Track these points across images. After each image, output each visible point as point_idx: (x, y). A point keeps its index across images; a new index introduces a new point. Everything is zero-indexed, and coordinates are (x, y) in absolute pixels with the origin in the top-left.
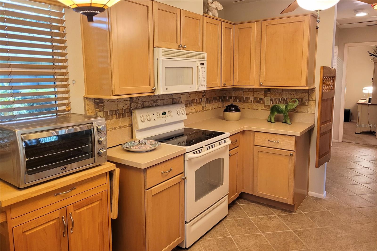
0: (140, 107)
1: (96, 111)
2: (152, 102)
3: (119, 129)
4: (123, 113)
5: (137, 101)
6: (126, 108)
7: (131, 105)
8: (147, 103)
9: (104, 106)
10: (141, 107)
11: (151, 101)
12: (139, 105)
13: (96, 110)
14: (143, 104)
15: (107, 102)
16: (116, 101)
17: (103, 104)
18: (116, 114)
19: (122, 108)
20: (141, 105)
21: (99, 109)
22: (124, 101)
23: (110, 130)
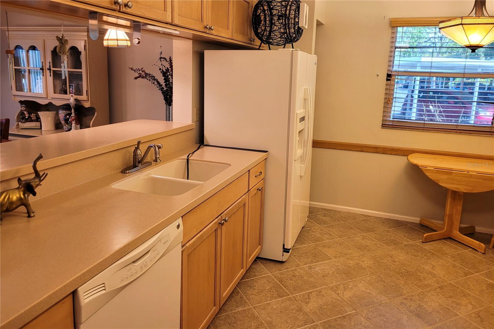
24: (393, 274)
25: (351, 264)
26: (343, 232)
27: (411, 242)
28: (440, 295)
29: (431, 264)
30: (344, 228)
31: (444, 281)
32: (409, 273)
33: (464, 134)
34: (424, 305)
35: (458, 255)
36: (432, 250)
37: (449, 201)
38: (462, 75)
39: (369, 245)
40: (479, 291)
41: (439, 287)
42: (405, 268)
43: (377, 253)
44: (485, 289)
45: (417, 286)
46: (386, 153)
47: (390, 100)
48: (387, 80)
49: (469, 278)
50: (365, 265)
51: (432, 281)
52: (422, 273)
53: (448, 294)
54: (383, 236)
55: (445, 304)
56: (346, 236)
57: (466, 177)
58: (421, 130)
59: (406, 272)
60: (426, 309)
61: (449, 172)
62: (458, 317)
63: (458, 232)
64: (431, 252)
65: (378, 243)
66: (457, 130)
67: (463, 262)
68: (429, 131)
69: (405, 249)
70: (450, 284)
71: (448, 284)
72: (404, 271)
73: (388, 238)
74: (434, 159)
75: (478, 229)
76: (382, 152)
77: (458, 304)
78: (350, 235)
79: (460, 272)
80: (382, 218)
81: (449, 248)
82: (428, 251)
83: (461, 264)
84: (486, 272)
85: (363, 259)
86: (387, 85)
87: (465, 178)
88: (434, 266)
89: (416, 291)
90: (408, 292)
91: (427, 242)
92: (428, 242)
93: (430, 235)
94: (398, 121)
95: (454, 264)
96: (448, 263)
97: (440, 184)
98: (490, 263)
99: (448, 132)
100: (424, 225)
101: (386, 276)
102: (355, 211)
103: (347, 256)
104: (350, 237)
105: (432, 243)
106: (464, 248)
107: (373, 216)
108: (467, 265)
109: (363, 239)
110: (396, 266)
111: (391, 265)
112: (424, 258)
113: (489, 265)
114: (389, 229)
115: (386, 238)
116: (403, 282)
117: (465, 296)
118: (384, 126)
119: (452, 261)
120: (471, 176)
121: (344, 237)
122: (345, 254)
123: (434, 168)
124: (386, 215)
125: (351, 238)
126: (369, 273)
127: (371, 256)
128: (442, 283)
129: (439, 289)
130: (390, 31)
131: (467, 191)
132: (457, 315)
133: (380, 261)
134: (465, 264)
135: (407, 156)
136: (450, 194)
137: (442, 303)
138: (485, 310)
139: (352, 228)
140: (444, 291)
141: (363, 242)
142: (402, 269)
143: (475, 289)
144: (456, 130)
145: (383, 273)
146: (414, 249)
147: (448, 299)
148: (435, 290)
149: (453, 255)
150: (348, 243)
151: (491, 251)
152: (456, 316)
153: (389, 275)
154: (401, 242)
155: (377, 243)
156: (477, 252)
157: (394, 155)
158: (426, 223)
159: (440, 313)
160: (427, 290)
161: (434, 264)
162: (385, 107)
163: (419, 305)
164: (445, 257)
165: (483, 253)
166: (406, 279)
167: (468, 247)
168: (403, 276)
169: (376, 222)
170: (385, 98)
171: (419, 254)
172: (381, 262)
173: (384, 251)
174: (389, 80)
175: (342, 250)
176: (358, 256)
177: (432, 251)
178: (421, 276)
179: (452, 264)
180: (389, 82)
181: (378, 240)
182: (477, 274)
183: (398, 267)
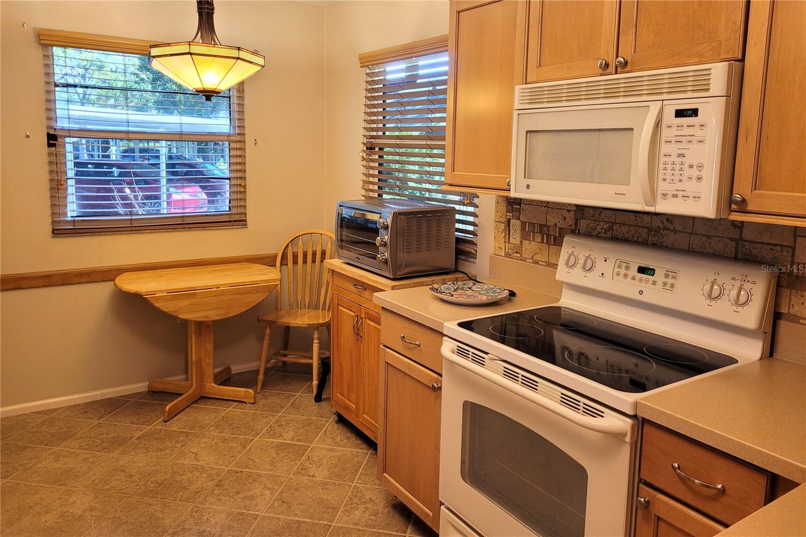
0: (602, 235)
1: (508, 217)
2: (644, 232)
3: (546, 266)
4: (557, 235)
5: (595, 218)
6: (565, 227)
7: (576, 224)
8: (624, 229)
9: (522, 211)
10: (604, 235)
11: (638, 226)
12: (598, 229)
13: (508, 214)
14: (611, 228)
15: (528, 204)
16: (545, 207)
17: (520, 207)
18: (541, 232)
19: (555, 224)
20: (605, 229)
21: (511, 215)
22: (561, 209)
23: (527, 261)
24: (138, 501)
25: (49, 522)
26: (7, 463)
27: (146, 428)
28: (222, 497)
29: (191, 452)
30: (5, 453)
31: (219, 471)
32: (162, 486)
33: (196, 229)
34: (205, 528)
35: (223, 420)
36: (184, 428)
37: (193, 340)
38: (178, 136)
39: (72, 467)
40: (270, 462)
41: (217, 485)
42: (153, 479)
43: (94, 474)
44: (274, 455)
45: (183, 502)
46: (69, 282)
47: (62, 183)
48: (50, 145)
49: (250, 449)
50: (78, 509)
51: (203, 480)
52: (184, 474)
53: (232, 490)
54: (94, 437)
55: (235, 509)
56: (18, 469)
57: (216, 296)
58: (128, 232)
59: (157, 485)
60: (212, 533)
61: (189, 294)
62: (259, 519)
63: (213, 384)
64: (184, 432)
65: (89, 456)
66: (186, 224)
67: (233, 428)
68: (141, 231)
69: (142, 445)
70: (229, 471)
71: (227, 474)
72: (152, 485)
73: (104, 438)
74: (159, 277)
75: (236, 369)
76: (60, 283)
77: (252, 498)
78: (27, 464)
79: (235, 445)
80: (78, 405)
81: (206, 415)
82: (179, 433)
83: (231, 432)
84: (267, 430)
85: (71, 500)
86: (50, 154)
87: (215, 298)
88: (196, 454)
89: (186, 511)
90: (174, 521)
91: (172, 418)
92: (174, 417)
93: (174, 405)
94: (82, 220)
95: (222, 438)
96: (214, 440)
97: (181, 316)
98: (267, 414)
99: (172, 230)
100: (157, 391)
101: (127, 510)
102: (20, 409)
103: (34, 510)
104: (28, 466)
105: (179, 416)
106: (226, 405)
107: (61, 408)
108: (239, 430)
109: (57, 460)
110: (136, 484)
111: (127, 486)
112: (176, 447)
113: (266, 417)
114: (99, 422)
115: (99, 439)
116: (160, 505)
117: (255, 481)
118: (57, 232)
119: (218, 434)
120: (223, 293)
121: (15, 473)
122: (30, 507)
123: (168, 293)
124: (86, 397)
125: (31, 469)
126: (93, 522)
127: (86, 486)
128: (218, 476)
129: (218, 488)
130: (39, 52)
131: (219, 317)
132: (255, 517)
133: (106, 487)
134: (236, 431)
135: (114, 280)
136: (193, 327)
137: (230, 508)
138: (286, 488)
139: (25, 448)
140: (224, 488)
141: (59, 466)
142: (148, 483)
143: (263, 462)
144: (183, 224)
145: (118, 509)
146: (156, 439)
147: (236, 497)
148: (213, 493)
149: (215, 423)
150: (28, 481)
151: (260, 396)
152: (255, 519)
153: (132, 506)
154: (130, 436)
155: (86, 456)
156: (245, 405)
157: (85, 283)
158: (160, 387)
159: (233, 527)
160: (201, 499)
161: (195, 451)
162: (52, 197)
163: (198, 533)
164: (206, 431)
165: (252, 403)
166: (163, 499)
167: (231, 402)
168: (155, 495)
169: (71, 417)
170: (51, 180)
171: (168, 443)
172: (107, 489)
173: (106, 466)
174: (54, 145)
175: (18, 502)
176: (60, 499)
177: (184, 430)
178: (184, 481)
179: (220, 438)
180: (54, 149)
181: (86, 449)
182: (257, 439)
183: (141, 484)
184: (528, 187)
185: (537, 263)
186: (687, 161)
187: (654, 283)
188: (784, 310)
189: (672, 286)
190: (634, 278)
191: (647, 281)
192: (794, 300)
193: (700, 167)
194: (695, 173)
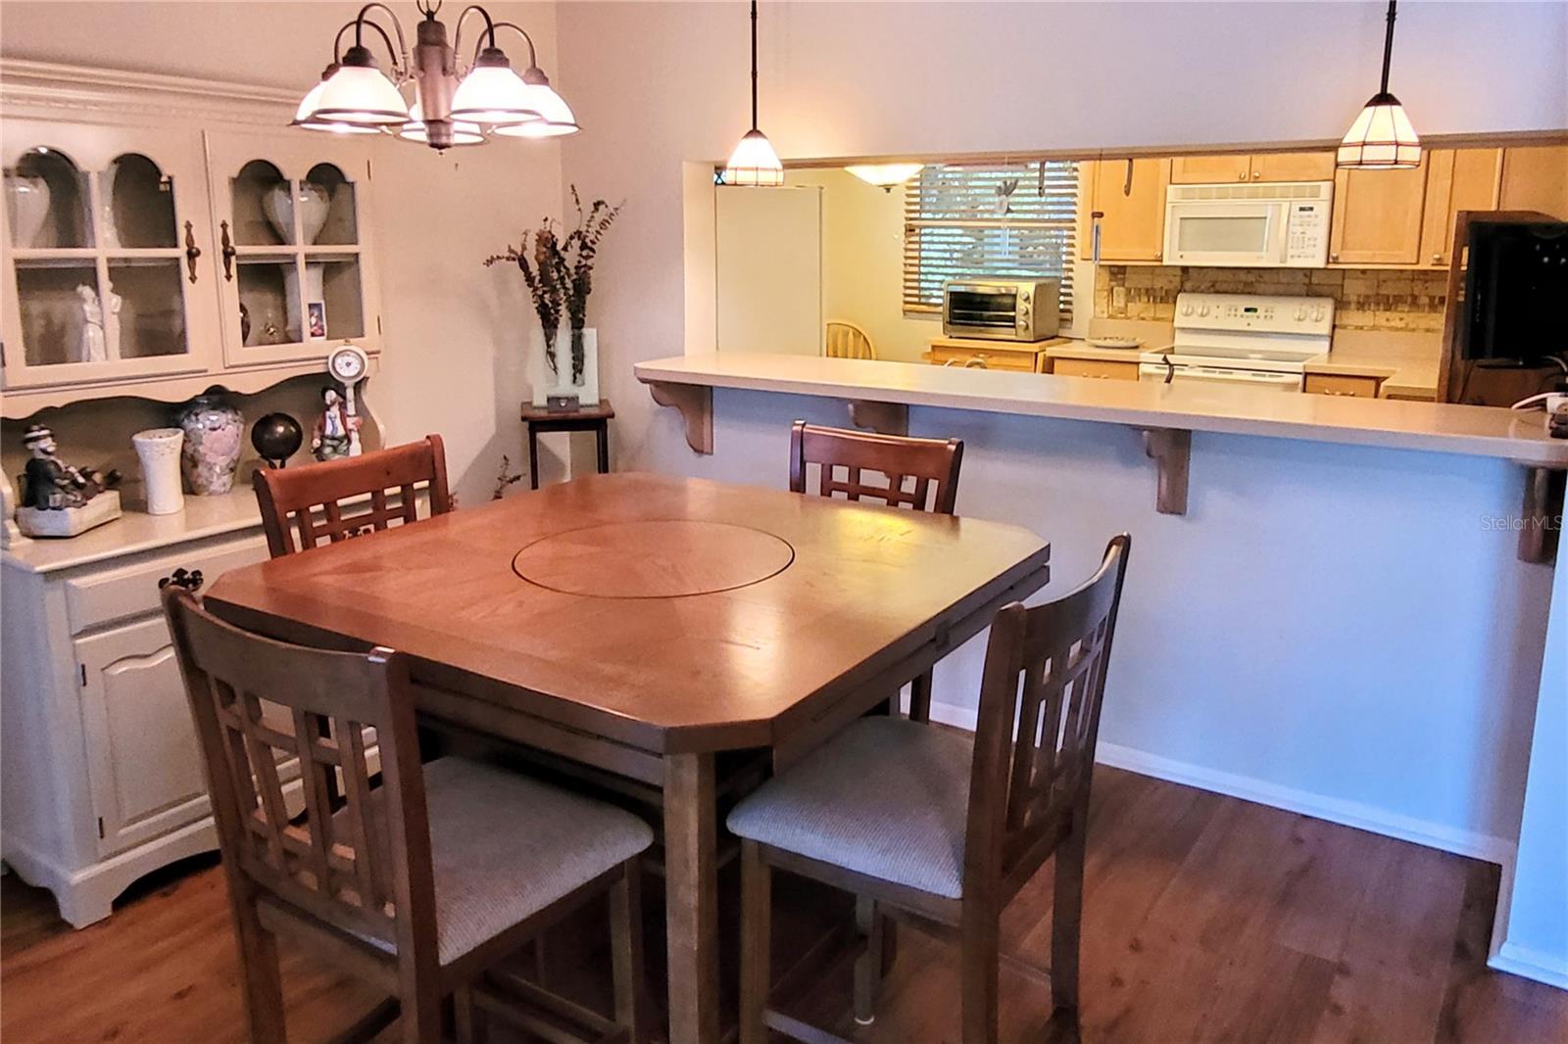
4: (1164, 295)
6: (1175, 287)
7: (1182, 285)
9: (1126, 280)
13: (1111, 285)
15: (1134, 271)
17: (1125, 276)
18: (1148, 295)
19: (1162, 287)
21: (1116, 284)
23: (1132, 318)
184: (1181, 257)
185: (1143, 319)
186: (1307, 236)
187: (1258, 317)
188: (1337, 323)
189: (1271, 317)
190: (1242, 316)
191: (1252, 316)
192: (1343, 317)
193: (1316, 239)
194: (1312, 242)
